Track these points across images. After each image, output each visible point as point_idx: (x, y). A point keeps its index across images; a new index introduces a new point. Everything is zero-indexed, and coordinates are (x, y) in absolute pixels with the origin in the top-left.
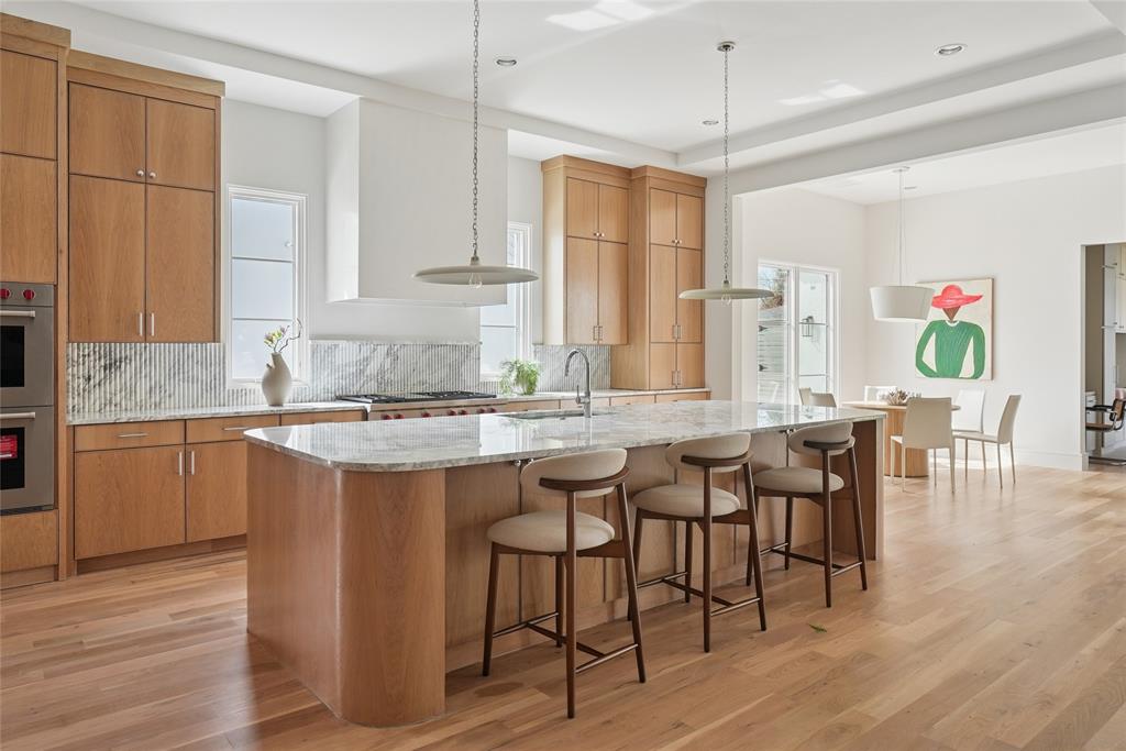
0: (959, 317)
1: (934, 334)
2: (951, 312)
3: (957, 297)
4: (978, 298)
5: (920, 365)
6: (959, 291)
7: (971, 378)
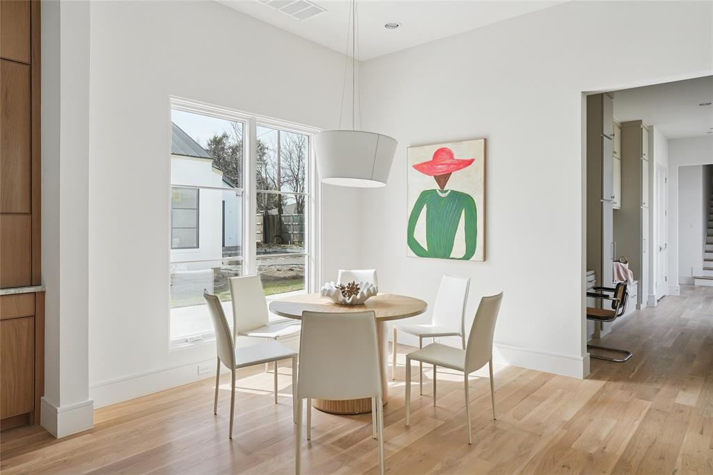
0: (449, 186)
1: (425, 206)
2: (442, 180)
3: (448, 161)
4: (470, 162)
5: (413, 243)
6: (451, 155)
7: (464, 258)
